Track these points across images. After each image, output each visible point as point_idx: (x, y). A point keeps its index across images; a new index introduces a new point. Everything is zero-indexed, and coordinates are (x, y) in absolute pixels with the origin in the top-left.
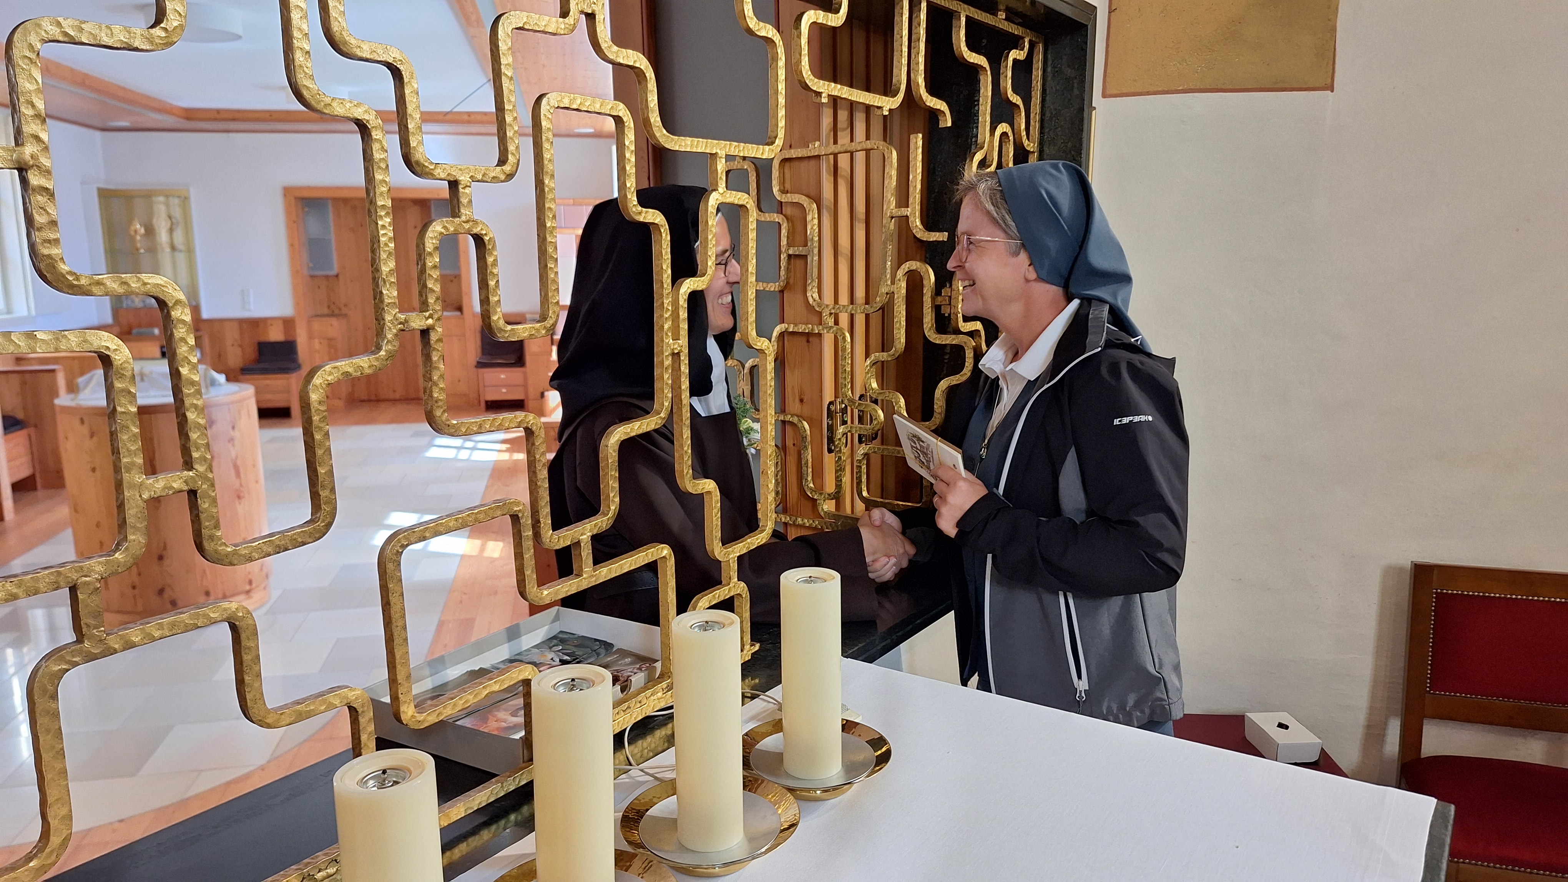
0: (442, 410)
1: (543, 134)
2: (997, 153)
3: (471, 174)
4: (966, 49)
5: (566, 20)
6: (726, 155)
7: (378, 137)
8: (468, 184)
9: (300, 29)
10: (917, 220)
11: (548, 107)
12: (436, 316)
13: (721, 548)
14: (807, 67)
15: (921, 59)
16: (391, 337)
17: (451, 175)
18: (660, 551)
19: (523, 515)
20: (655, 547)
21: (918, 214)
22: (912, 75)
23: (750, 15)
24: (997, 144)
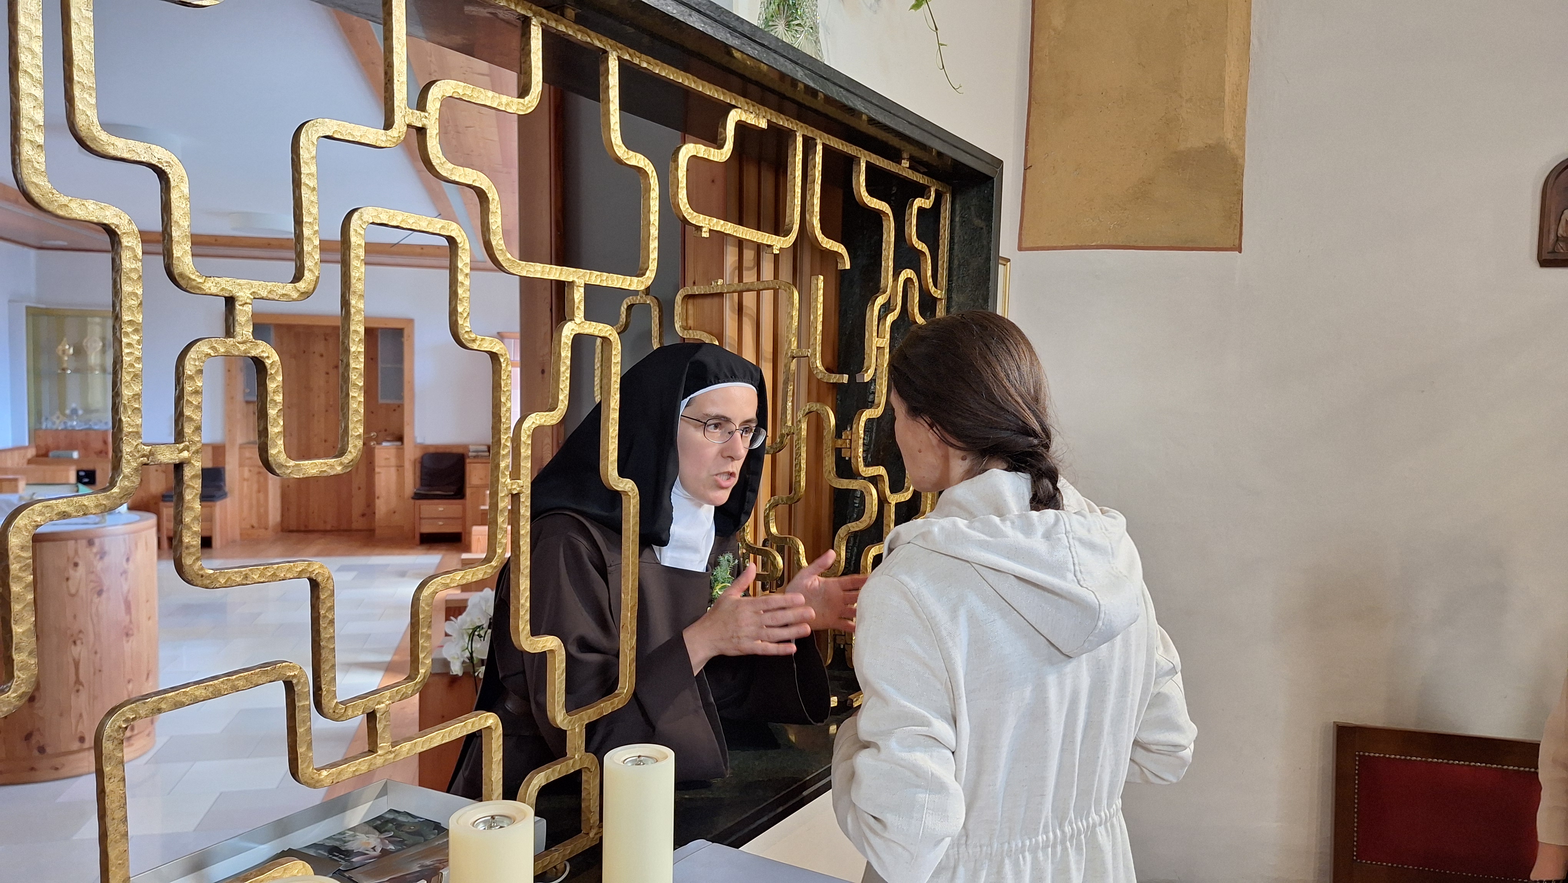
0: (194, 558)
1: (352, 251)
2: (901, 298)
3: (253, 290)
4: (867, 194)
5: (389, 132)
6: (585, 284)
7: (130, 244)
8: (248, 301)
9: (31, 120)
10: (818, 361)
11: (360, 222)
12: (193, 448)
13: (564, 715)
14: (686, 200)
15: (817, 201)
16: (129, 472)
17: (226, 290)
18: (483, 721)
19: (299, 682)
20: (476, 716)
21: (818, 355)
22: (807, 216)
23: (617, 143)
24: (901, 290)
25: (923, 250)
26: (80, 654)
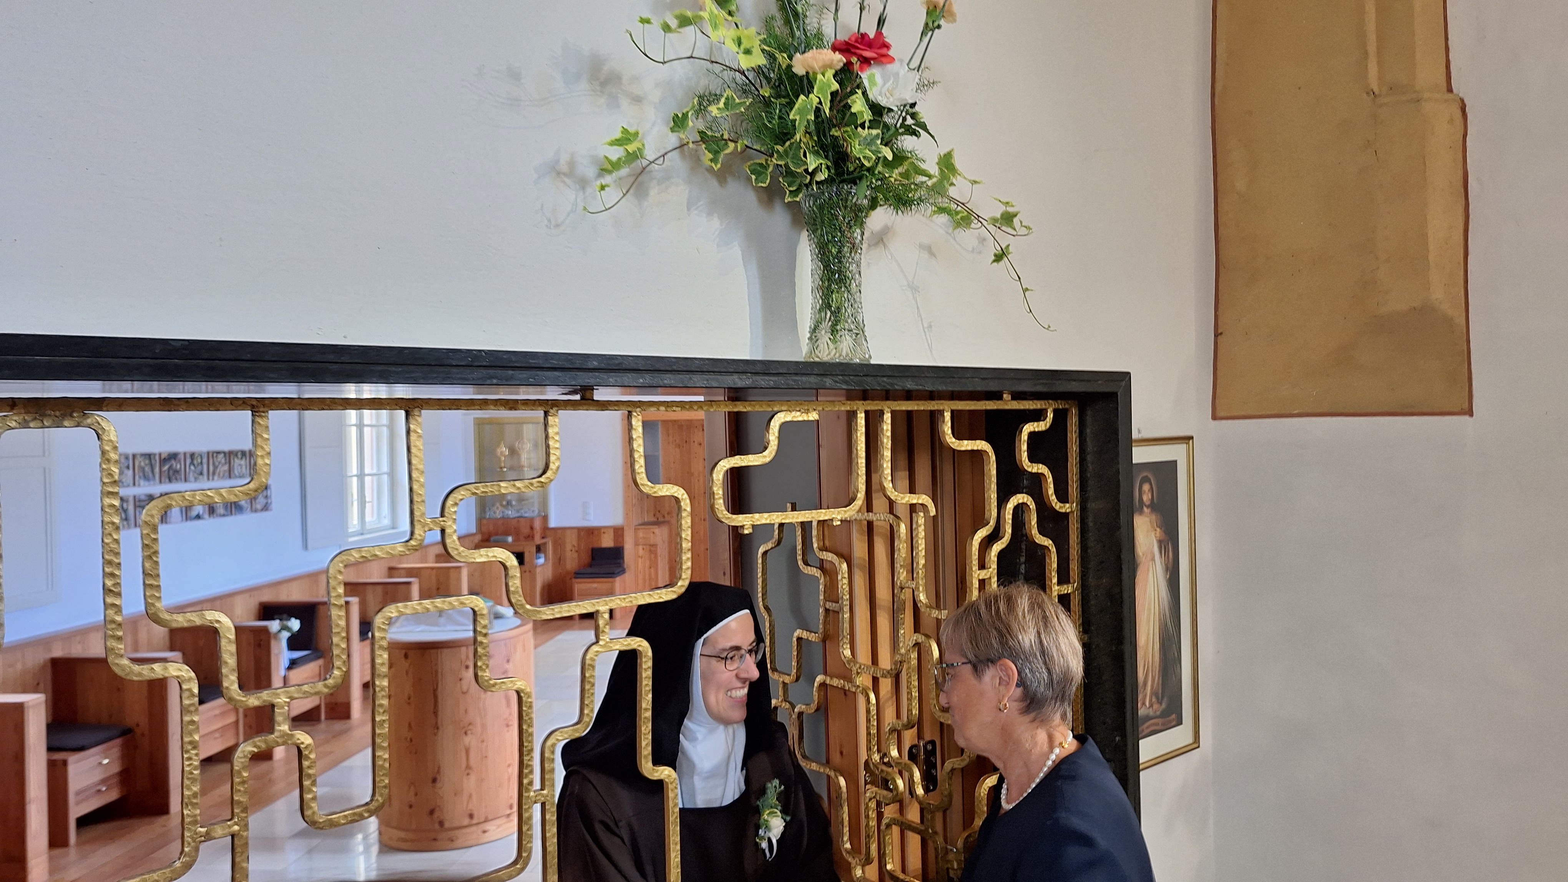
2: (1010, 524)
3: (289, 695)
4: (954, 440)
6: (610, 609)
10: (921, 595)
14: (724, 508)
21: (922, 588)
23: (643, 482)
24: (1011, 517)
25: (1040, 471)
26: (470, 742)
